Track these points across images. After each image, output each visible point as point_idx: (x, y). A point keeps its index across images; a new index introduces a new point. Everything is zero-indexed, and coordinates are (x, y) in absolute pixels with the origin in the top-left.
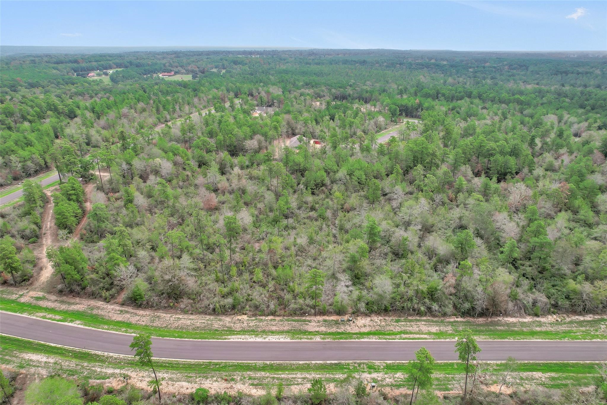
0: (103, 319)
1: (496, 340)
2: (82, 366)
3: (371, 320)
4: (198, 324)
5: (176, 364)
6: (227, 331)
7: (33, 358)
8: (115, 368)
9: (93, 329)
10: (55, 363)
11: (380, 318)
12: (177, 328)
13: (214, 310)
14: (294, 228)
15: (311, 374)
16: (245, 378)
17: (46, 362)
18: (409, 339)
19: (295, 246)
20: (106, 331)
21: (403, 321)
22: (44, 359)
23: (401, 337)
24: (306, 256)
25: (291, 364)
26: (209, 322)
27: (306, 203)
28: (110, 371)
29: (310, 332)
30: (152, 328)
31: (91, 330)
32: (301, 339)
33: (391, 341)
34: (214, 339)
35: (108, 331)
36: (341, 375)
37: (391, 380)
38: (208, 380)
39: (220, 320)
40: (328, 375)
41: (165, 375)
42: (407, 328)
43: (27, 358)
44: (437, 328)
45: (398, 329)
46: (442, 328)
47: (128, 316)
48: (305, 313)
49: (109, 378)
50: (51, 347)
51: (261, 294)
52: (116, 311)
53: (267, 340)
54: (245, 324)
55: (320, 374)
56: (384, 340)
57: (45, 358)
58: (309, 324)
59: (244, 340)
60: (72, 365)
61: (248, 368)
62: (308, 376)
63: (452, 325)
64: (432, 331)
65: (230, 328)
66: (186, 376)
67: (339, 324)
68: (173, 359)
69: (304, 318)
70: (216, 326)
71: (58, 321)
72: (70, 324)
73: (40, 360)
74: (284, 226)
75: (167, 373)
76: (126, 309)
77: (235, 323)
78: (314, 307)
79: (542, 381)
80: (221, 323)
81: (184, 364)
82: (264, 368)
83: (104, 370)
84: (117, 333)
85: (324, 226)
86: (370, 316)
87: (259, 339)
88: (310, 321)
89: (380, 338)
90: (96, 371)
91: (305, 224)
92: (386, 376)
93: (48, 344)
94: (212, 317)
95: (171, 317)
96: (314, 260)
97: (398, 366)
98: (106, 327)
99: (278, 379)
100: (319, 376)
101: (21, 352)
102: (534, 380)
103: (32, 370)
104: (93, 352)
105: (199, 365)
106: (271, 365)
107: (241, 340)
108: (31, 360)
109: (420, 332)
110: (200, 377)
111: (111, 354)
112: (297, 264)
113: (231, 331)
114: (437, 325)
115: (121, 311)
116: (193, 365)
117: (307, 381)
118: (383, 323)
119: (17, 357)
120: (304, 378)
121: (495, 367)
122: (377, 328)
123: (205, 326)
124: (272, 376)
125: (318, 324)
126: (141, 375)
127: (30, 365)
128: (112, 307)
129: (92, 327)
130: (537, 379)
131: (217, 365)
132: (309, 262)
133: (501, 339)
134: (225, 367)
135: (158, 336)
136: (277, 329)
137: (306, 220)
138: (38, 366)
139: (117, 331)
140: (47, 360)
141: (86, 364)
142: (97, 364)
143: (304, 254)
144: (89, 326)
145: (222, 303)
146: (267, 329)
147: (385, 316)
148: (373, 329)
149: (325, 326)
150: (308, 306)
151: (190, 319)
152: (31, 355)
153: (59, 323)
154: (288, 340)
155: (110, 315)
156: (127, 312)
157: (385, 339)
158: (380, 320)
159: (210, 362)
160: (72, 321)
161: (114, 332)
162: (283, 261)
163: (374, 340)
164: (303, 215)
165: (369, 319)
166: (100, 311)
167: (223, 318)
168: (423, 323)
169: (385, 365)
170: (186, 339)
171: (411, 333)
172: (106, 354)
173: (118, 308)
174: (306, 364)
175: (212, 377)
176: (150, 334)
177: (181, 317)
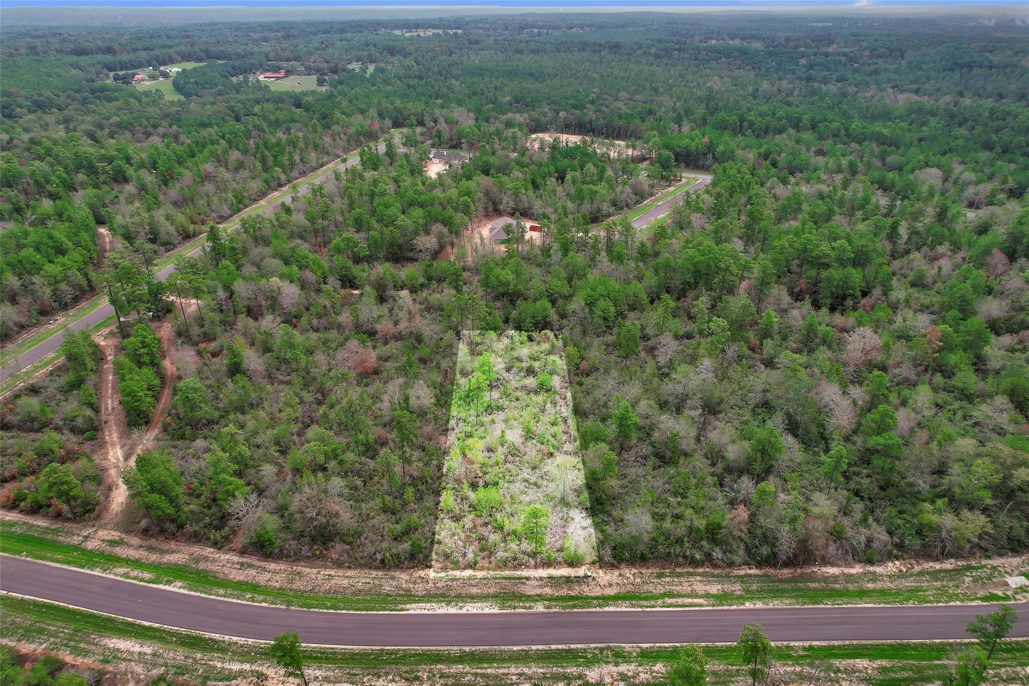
0: (214, 577)
1: (806, 606)
2: (194, 659)
3: (620, 575)
4: (360, 586)
5: (331, 653)
6: (403, 596)
7: (121, 647)
8: (242, 662)
9: (203, 595)
10: (154, 655)
11: (634, 571)
12: (328, 592)
13: (383, 561)
14: (501, 408)
15: (530, 668)
16: (434, 675)
17: (140, 653)
18: (676, 606)
19: (503, 446)
20: (222, 599)
21: (668, 576)
22: (137, 648)
23: (664, 602)
24: (520, 462)
25: (500, 651)
26: (377, 582)
27: (519, 360)
28: (236, 667)
29: (529, 596)
30: (291, 593)
31: (199, 597)
32: (515, 608)
33: (649, 609)
34: (385, 610)
35: (226, 599)
36: (575, 669)
37: (647, 676)
38: (381, 680)
39: (393, 578)
40: (555, 668)
41: (318, 673)
42: (674, 588)
43: (112, 645)
44: (719, 587)
45: (660, 589)
46: (726, 586)
47: (253, 572)
48: (520, 565)
49: (235, 678)
50: (144, 627)
51: (454, 535)
52: (233, 563)
53: (464, 611)
54: (431, 585)
55: (543, 668)
56: (639, 609)
57: (137, 646)
58: (527, 582)
59: (430, 612)
60: (179, 658)
61: (438, 658)
62: (526, 670)
63: (742, 582)
64: (711, 592)
65: (409, 591)
66: (349, 673)
67: (572, 582)
68: (328, 646)
69: (519, 573)
70: (387, 588)
71: (149, 582)
72: (167, 588)
73: (132, 649)
74: (485, 405)
75: (320, 668)
76: (249, 561)
77: (415, 583)
78: (534, 555)
79: (867, 673)
80: (394, 583)
81: (344, 654)
82: (461, 659)
83: (227, 666)
84: (239, 601)
85: (549, 405)
86: (618, 568)
87: (452, 610)
88: (528, 579)
89: (633, 606)
90: (215, 667)
91: (517, 399)
92: (640, 669)
93: (138, 621)
94: (380, 573)
95: (318, 573)
96: (534, 468)
97: (657, 652)
98: (222, 591)
99: (482, 676)
100: (542, 670)
101: (102, 636)
102: (855, 672)
103: (123, 666)
104: (208, 635)
105: (366, 655)
106: (472, 653)
107: (426, 612)
108: (118, 650)
109: (693, 595)
110: (368, 674)
111: (235, 639)
112: (507, 477)
113: (410, 597)
114: (719, 582)
115: (242, 564)
116: (357, 654)
117: (525, 679)
118: (638, 580)
119: (96, 645)
120: (520, 675)
121: (801, 653)
122: (629, 588)
123: (371, 589)
124: (474, 671)
125: (540, 583)
126: (282, 672)
127: (118, 658)
128: (227, 557)
129: (201, 592)
130: (861, 672)
131: (392, 654)
132: (526, 473)
133: (813, 604)
134: (404, 658)
135: (301, 607)
136: (479, 591)
137: (519, 394)
138: (130, 660)
139: (238, 599)
140: (141, 650)
141: (199, 656)
142: (215, 655)
143: (517, 459)
144: (196, 591)
145: (394, 551)
146: (464, 592)
147: (641, 567)
148: (623, 590)
149: (551, 586)
150: (524, 553)
151: (347, 577)
152: (117, 641)
153: (151, 585)
154: (496, 610)
155: (226, 570)
156: (251, 566)
157: (641, 607)
158: (634, 575)
159: (382, 650)
160: (168, 582)
161: (234, 601)
162: (485, 473)
163: (624, 609)
164: (514, 384)
165: (617, 573)
166: (209, 564)
167: (397, 574)
168: (698, 578)
169: (638, 650)
170: (344, 612)
171: (679, 596)
172: (227, 638)
173: (236, 559)
174: (523, 650)
175: (387, 674)
176: (289, 603)
177: (333, 573)
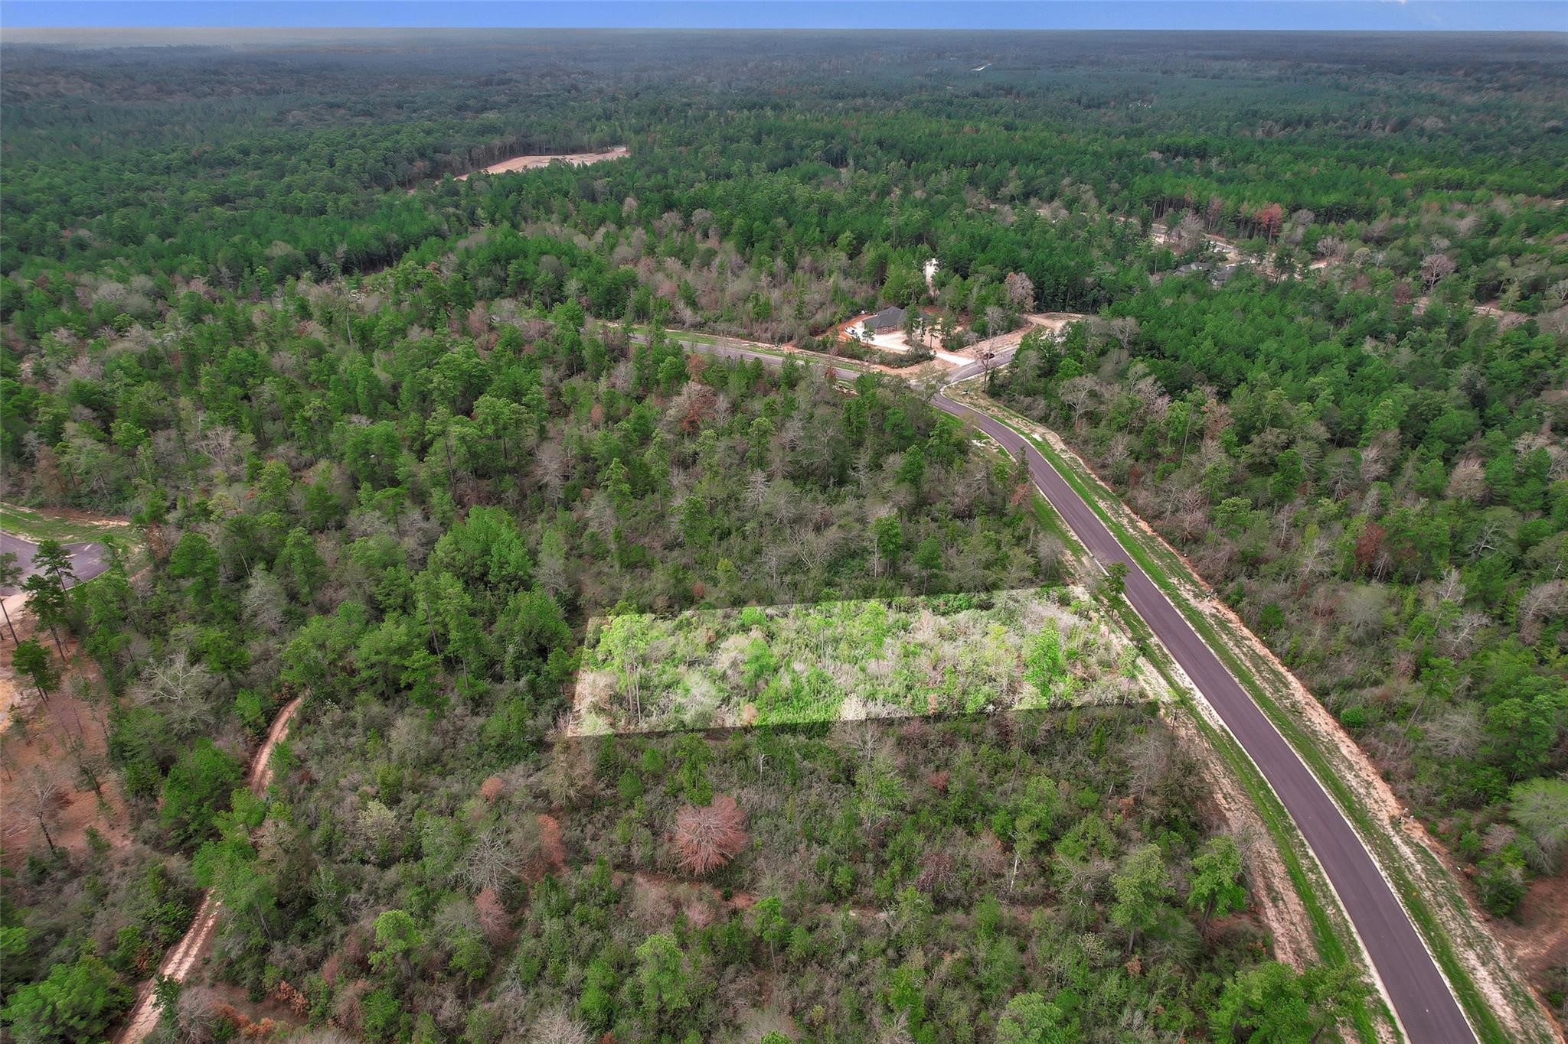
0: (1315, 930)
2: (1435, 896)
7: (1499, 996)
8: (1396, 848)
9: (1353, 929)
10: (1470, 945)
12: (1247, 797)
17: (1483, 964)
20: (1340, 903)
22: (1482, 973)
28: (1406, 851)
31: (1360, 932)
35: (1337, 898)
38: (1317, 730)
41: (1349, 777)
43: (1508, 1009)
47: (1276, 881)
49: (1417, 845)
50: (1452, 981)
52: (1280, 912)
57: (1479, 975)
60: (1449, 914)
62: (1231, 644)
71: (1392, 1020)
72: (1379, 985)
73: (1489, 979)
75: (1343, 778)
76: (1263, 893)
77: (1185, 722)
80: (1197, 738)
82: (1249, 683)
83: (1412, 859)
84: (1328, 881)
87: (1198, 694)
90: (1424, 869)
93: (1453, 993)
95: (1229, 810)
98: (1330, 911)
99: (1256, 668)
100: (1223, 637)
101: (1510, 1035)
103: (1514, 975)
104: (1397, 897)
107: (1214, 712)
108: (1505, 996)
110: (1319, 739)
111: (1378, 865)
113: (1204, 726)
115: (1274, 900)
119: (1526, 1033)
126: (1376, 807)
127: (1513, 987)
128: (1275, 925)
129: (1350, 934)
135: (1286, 817)
138: (1502, 970)
139: (1326, 884)
140: (1478, 965)
141: (1427, 894)
142: (1410, 878)
144: (1354, 941)
152: (1497, 1008)
153: (1394, 1013)
155: (1296, 919)
156: (1269, 888)
160: (1370, 989)
161: (1332, 887)
166: (1303, 945)
172: (1383, 874)
173: (1271, 912)
175: (1306, 726)
176: (1289, 829)
177: (1220, 796)
